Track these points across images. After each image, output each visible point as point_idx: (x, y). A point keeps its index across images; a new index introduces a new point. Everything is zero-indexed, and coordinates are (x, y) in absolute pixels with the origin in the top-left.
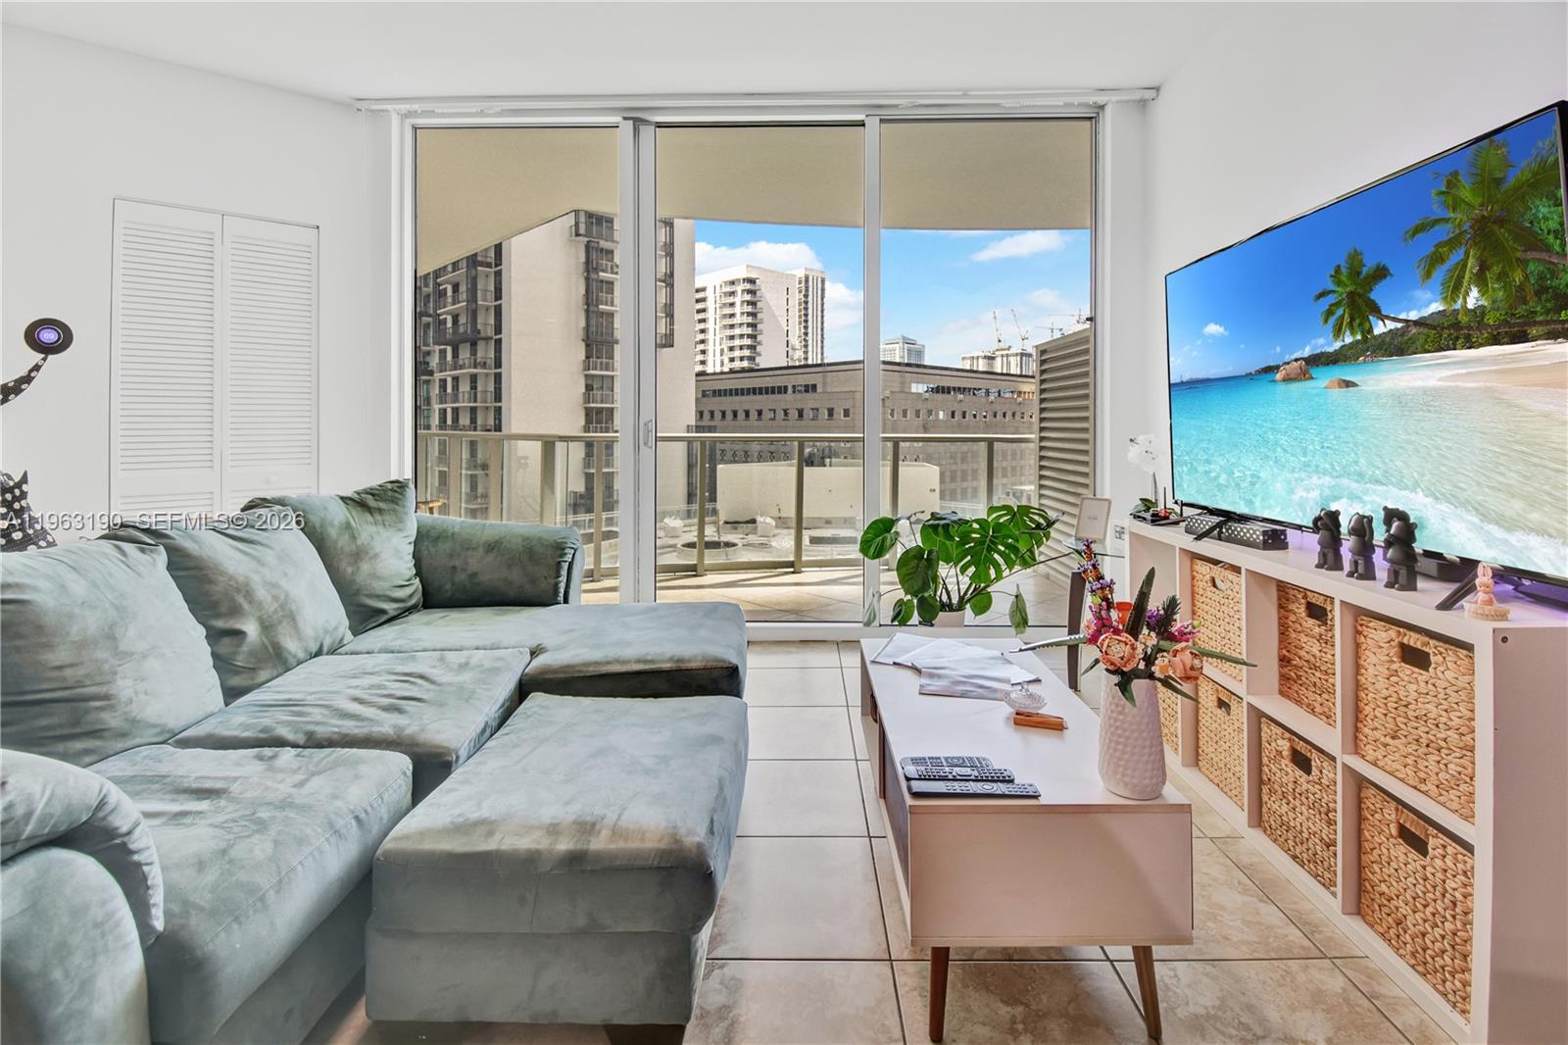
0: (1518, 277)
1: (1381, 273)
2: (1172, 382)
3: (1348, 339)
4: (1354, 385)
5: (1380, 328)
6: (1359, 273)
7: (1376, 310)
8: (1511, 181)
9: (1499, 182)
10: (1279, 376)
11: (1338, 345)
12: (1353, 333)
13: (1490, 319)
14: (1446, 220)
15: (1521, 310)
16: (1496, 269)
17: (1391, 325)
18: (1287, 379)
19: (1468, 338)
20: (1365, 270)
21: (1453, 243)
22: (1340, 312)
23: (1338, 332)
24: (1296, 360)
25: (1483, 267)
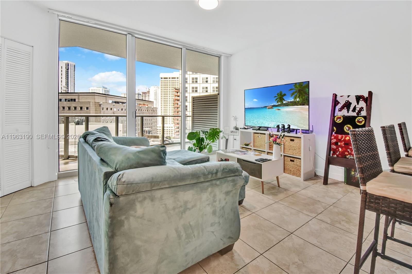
0: (304, 97)
1: (285, 95)
2: (245, 108)
3: (279, 103)
4: (280, 110)
5: (284, 102)
6: (281, 94)
7: (284, 100)
8: (303, 86)
9: (302, 85)
10: (267, 108)
11: (278, 104)
12: (280, 102)
13: (300, 102)
14: (295, 89)
15: (304, 102)
16: (301, 96)
17: (286, 102)
18: (269, 108)
19: (297, 104)
20: (282, 94)
21: (295, 92)
22: (278, 99)
23: (278, 102)
24: (270, 106)
25: (299, 96)
